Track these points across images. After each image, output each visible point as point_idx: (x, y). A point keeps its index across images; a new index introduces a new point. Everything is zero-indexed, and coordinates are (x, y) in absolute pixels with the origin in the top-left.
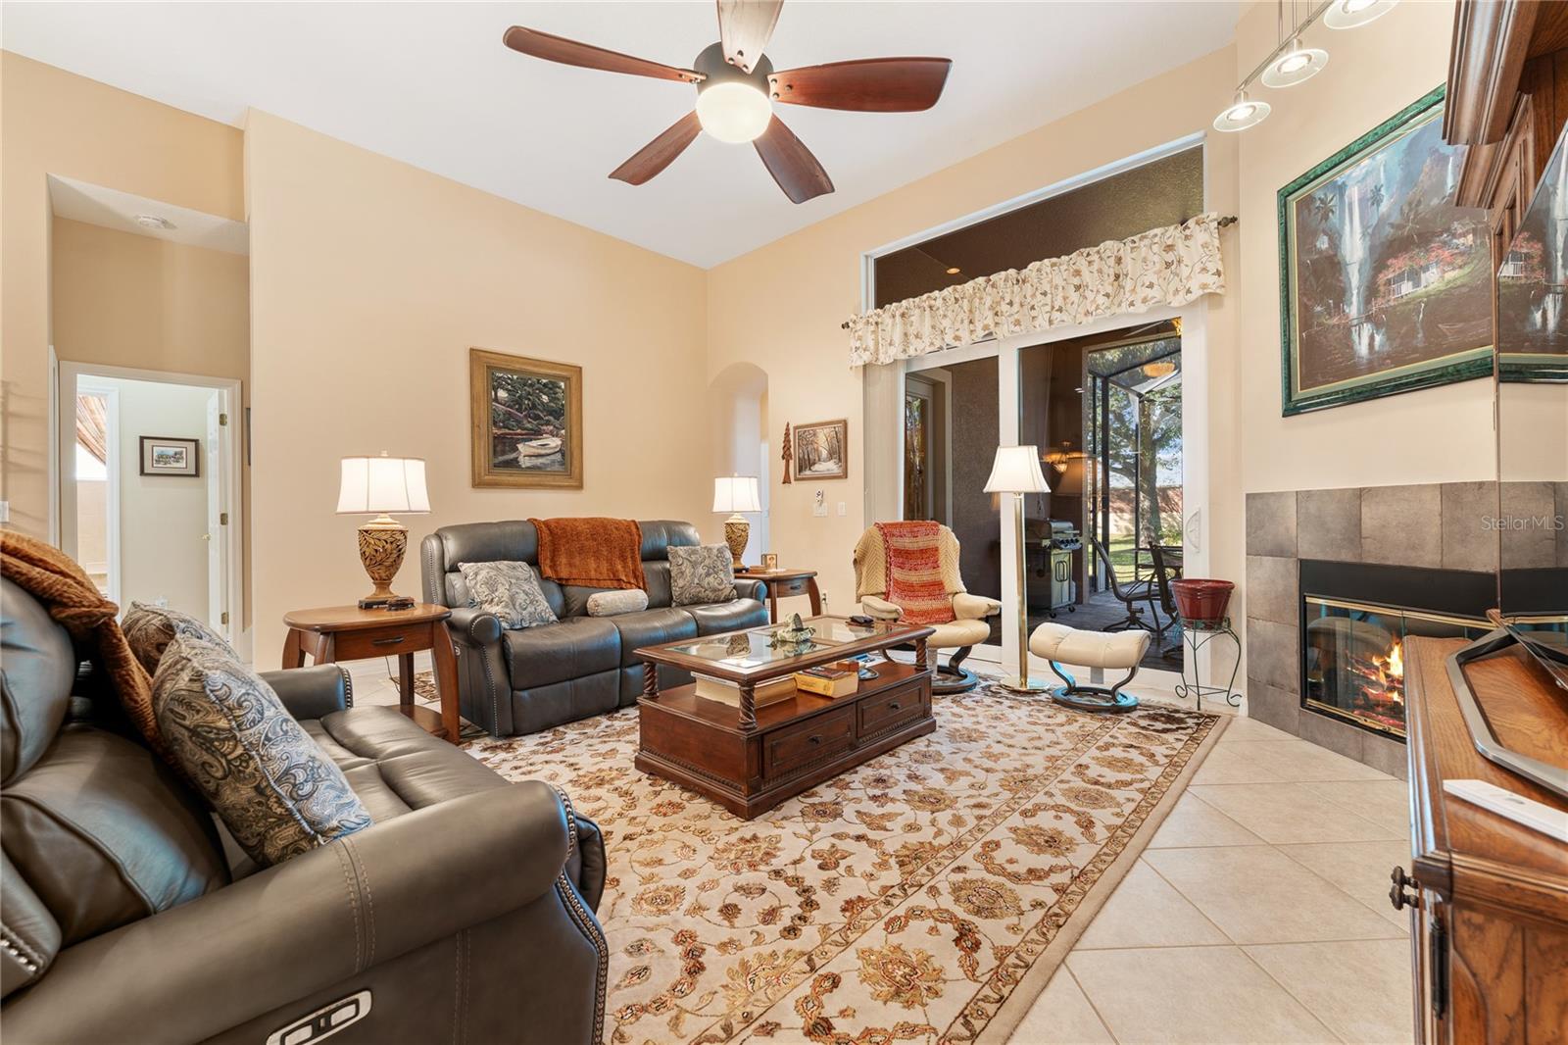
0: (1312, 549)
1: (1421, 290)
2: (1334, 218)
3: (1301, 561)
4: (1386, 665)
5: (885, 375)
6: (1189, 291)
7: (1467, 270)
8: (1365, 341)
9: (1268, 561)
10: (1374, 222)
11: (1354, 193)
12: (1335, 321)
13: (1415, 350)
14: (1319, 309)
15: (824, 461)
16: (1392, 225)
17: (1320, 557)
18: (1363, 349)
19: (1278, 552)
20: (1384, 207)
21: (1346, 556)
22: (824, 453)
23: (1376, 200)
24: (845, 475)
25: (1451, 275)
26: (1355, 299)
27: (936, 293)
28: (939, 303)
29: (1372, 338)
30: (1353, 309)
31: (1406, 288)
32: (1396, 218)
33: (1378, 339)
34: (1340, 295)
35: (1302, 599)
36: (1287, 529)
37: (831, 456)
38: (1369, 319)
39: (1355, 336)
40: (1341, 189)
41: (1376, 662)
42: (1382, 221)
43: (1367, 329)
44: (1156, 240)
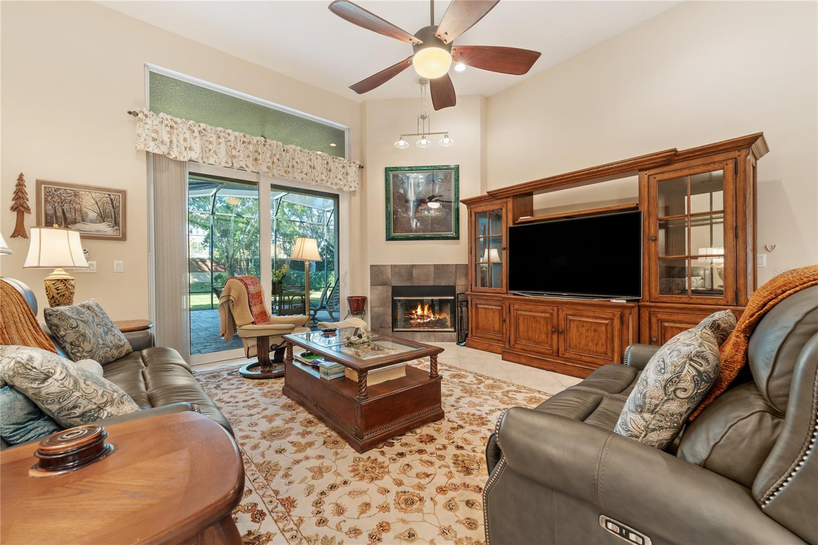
0: (396, 283)
1: (430, 214)
2: (405, 185)
3: (392, 287)
4: (416, 312)
6: (350, 187)
7: (441, 213)
8: (414, 223)
9: (380, 288)
10: (418, 192)
11: (411, 181)
12: (405, 215)
13: (428, 229)
14: (400, 210)
15: (92, 222)
16: (423, 195)
17: (400, 285)
18: (414, 226)
19: (384, 284)
20: (421, 189)
21: (408, 284)
22: (92, 215)
23: (418, 186)
24: (124, 238)
25: (437, 213)
26: (412, 211)
29: (416, 224)
30: (411, 214)
31: (426, 213)
32: (423, 193)
33: (418, 224)
34: (407, 209)
35: (392, 298)
36: (387, 277)
37: (102, 217)
38: (416, 218)
39: (412, 222)
40: (408, 178)
41: (413, 312)
42: (420, 192)
43: (415, 221)
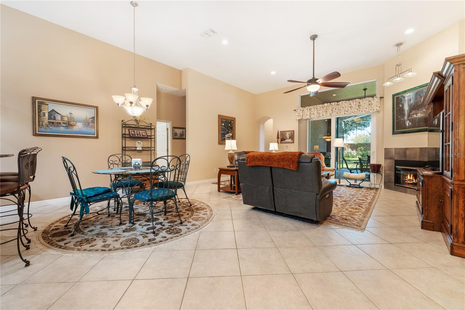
0: (397, 158)
1: (417, 116)
2: (403, 102)
3: (395, 160)
5: (304, 121)
6: (374, 110)
7: (424, 115)
8: (408, 123)
9: (389, 160)
10: (410, 104)
11: (406, 98)
12: (403, 119)
13: (416, 126)
14: (400, 117)
15: (288, 139)
16: (413, 105)
17: (399, 159)
18: (407, 125)
19: (391, 158)
20: (412, 102)
21: (403, 159)
22: (288, 137)
23: (410, 100)
24: (293, 142)
25: (422, 115)
26: (406, 116)
27: (318, 105)
28: (319, 107)
29: (409, 123)
30: (406, 118)
31: (415, 116)
32: (413, 104)
33: (410, 123)
34: (404, 115)
35: (395, 167)
36: (393, 155)
37: (290, 138)
38: (408, 120)
39: (406, 122)
40: (404, 97)
41: (407, 177)
42: (411, 104)
43: (408, 121)
44: (367, 100)
